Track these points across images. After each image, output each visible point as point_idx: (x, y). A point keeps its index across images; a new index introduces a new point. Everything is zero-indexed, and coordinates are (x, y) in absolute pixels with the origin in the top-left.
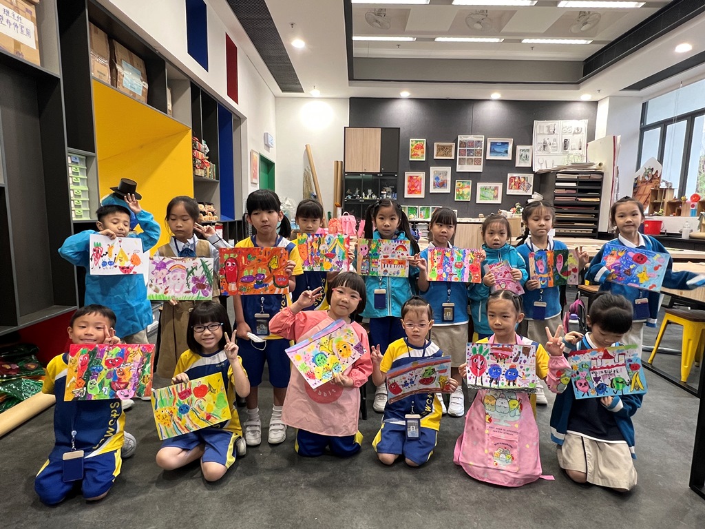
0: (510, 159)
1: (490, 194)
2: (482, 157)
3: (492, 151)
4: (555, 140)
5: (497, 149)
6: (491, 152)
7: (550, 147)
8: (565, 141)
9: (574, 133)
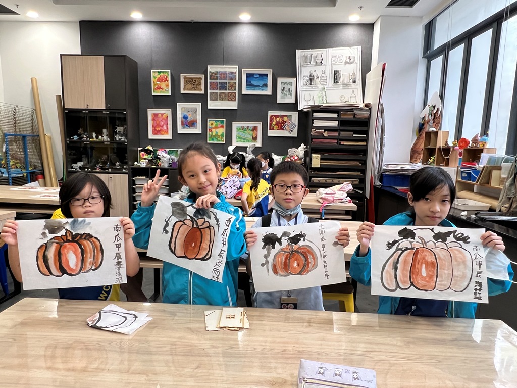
0: (270, 94)
1: (249, 135)
2: (237, 92)
3: (249, 85)
4: (323, 72)
5: (254, 82)
6: (247, 85)
7: (317, 80)
8: (336, 73)
9: (346, 63)
